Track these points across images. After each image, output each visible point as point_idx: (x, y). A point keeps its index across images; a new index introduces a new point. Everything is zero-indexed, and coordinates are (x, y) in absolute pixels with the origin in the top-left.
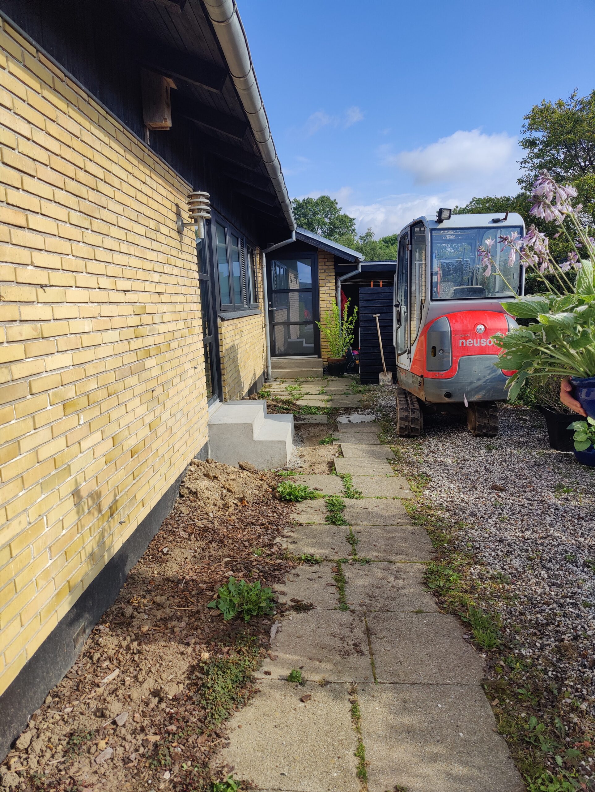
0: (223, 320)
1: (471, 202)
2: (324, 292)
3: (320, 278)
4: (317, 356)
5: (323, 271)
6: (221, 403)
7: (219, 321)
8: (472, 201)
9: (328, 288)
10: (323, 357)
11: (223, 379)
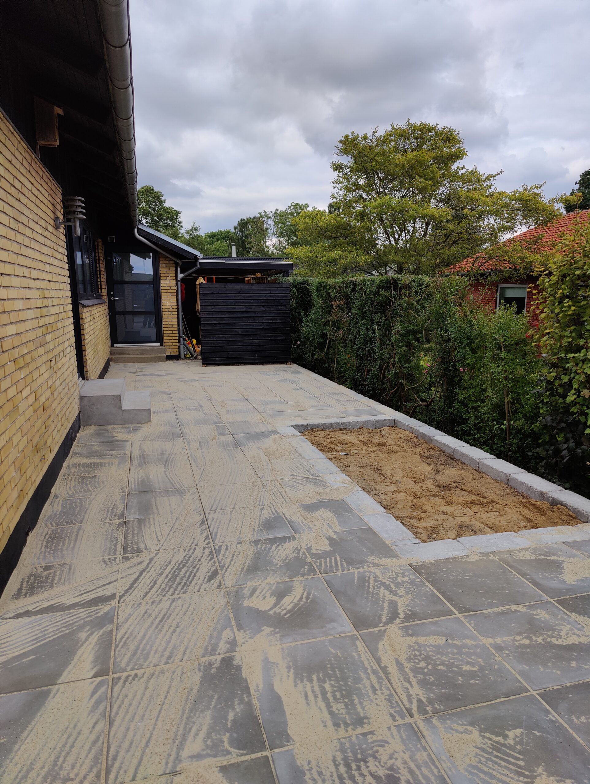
0: (84, 306)
1: (290, 207)
2: (165, 285)
3: (161, 272)
4: (159, 344)
5: (164, 265)
6: (84, 381)
7: (80, 307)
8: (290, 205)
9: (168, 282)
10: (165, 344)
11: (84, 360)
